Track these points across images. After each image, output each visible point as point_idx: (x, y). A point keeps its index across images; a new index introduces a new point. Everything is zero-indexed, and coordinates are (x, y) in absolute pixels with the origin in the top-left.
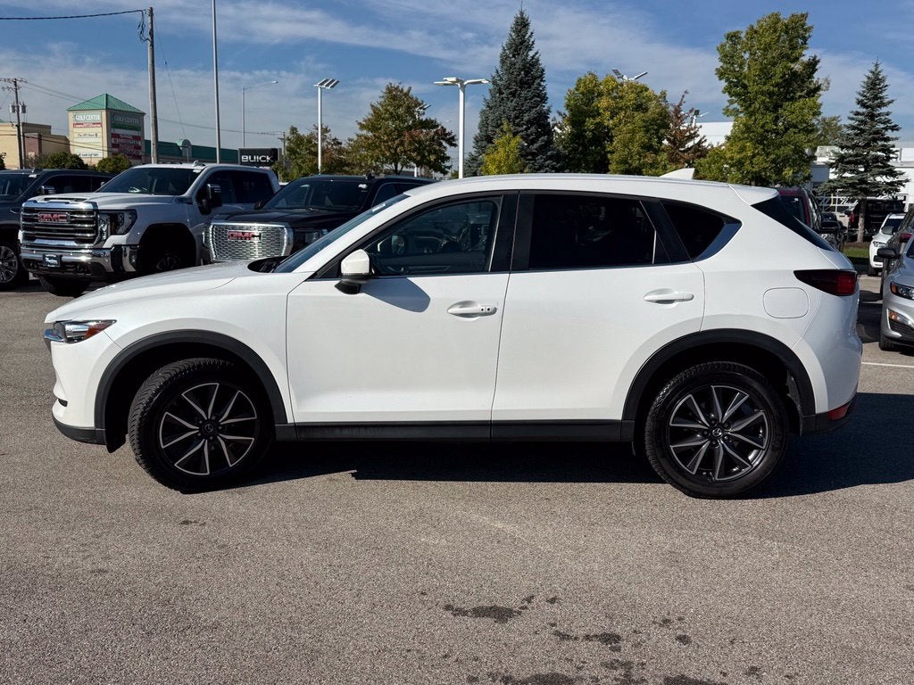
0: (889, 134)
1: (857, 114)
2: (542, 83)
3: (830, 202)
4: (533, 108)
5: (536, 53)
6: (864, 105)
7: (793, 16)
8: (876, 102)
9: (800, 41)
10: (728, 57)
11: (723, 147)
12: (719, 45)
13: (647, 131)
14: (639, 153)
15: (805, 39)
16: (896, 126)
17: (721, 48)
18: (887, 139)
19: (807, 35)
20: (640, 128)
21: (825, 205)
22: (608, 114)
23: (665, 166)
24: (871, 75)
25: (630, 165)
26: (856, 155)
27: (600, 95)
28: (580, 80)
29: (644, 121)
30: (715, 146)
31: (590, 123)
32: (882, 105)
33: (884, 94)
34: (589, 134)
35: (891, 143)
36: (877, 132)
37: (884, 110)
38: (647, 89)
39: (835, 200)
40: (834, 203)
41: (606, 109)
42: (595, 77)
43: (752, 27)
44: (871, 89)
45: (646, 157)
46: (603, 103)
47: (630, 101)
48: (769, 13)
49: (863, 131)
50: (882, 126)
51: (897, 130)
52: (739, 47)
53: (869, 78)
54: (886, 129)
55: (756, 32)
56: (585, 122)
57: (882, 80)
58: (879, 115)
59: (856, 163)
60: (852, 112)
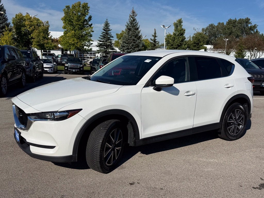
0: (111, 38)
1: (103, 32)
2: (5, 15)
3: (84, 56)
4: (4, 22)
5: (2, 4)
6: (105, 30)
7: (84, 3)
8: (108, 30)
9: (87, 10)
10: (66, 13)
11: (58, 39)
12: (63, 9)
13: (44, 33)
14: (42, 39)
15: (88, 10)
16: (112, 36)
17: (64, 10)
18: (111, 40)
19: (88, 9)
20: (41, 32)
21: (83, 56)
22: (28, 26)
23: (51, 44)
24: (106, 22)
25: (40, 43)
26: (104, 44)
27: (25, 20)
28: (16, 15)
29: (42, 30)
30: (55, 38)
31: (23, 29)
32: (109, 30)
33: (109, 28)
34: (23, 33)
35: (112, 41)
36: (109, 38)
37: (109, 32)
38: (39, 20)
39: (85, 55)
40: (85, 56)
41: (28, 25)
42: (22, 15)
43: (73, 5)
44: (106, 26)
45: (45, 41)
46: (27, 23)
47: (35, 23)
48: (78, 2)
49: (105, 37)
50: (109, 36)
51: (113, 37)
52: (70, 10)
53: (105, 23)
54: (110, 37)
55: (74, 6)
56: (21, 28)
57: (109, 24)
58: (109, 33)
59: (104, 46)
60: (102, 32)
